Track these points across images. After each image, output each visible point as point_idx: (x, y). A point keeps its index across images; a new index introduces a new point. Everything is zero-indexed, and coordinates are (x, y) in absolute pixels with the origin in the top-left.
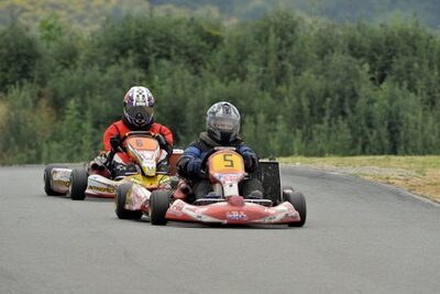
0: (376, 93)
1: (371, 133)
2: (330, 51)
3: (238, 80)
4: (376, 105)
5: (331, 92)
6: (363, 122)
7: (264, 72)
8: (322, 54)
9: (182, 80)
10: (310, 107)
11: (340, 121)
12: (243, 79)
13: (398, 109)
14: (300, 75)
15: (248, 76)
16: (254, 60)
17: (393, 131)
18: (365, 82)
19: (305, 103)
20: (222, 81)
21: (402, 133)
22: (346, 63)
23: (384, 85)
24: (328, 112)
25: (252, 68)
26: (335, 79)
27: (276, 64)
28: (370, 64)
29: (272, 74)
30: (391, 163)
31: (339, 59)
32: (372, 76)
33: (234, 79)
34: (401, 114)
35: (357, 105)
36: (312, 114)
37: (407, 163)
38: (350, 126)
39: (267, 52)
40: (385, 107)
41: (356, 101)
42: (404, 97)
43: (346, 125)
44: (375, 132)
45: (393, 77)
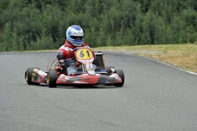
0: (144, 17)
1: (142, 35)
3: (82, 13)
4: (144, 22)
5: (124, 17)
6: (138, 30)
7: (94, 9)
9: (57, 13)
10: (115, 24)
11: (128, 30)
12: (84, 12)
13: (154, 24)
14: (110, 9)
15: (86, 11)
16: (89, 4)
17: (152, 34)
18: (139, 12)
19: (112, 22)
20: (75, 13)
21: (156, 35)
22: (130, 4)
23: (147, 14)
24: (123, 26)
25: (88, 7)
26: (125, 11)
27: (99, 5)
28: (141, 4)
29: (97, 9)
30: (152, 49)
31: (127, 2)
32: (142, 9)
33: (80, 12)
34: (156, 26)
35: (136, 23)
36: (115, 27)
37: (159, 48)
38: (133, 32)
40: (148, 23)
41: (135, 21)
42: (157, 18)
43: (131, 32)
44: (144, 35)
45: (152, 10)
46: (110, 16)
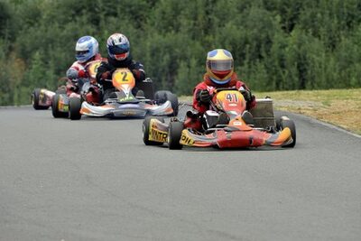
0: (287, 39)
1: (284, 72)
2: (248, 6)
3: (173, 32)
4: (287, 49)
5: (250, 40)
6: (276, 63)
7: (195, 24)
8: (241, 9)
11: (258, 63)
12: (177, 31)
13: (305, 52)
14: (224, 26)
15: (181, 28)
16: (186, 15)
17: (302, 71)
18: (278, 31)
20: (160, 32)
21: (309, 72)
22: (261, 16)
23: (293, 33)
24: (248, 56)
25: (184, 22)
26: (252, 29)
27: (204, 18)
28: (281, 15)
29: (201, 26)
30: (302, 97)
31: (256, 12)
32: (283, 25)
33: (170, 31)
34: (307, 56)
35: (272, 50)
37: (314, 96)
38: (266, 67)
39: (196, 8)
40: (294, 50)
41: (271, 47)
42: (310, 42)
43: (263, 66)
44: (287, 72)
45: (300, 26)
46: (225, 39)
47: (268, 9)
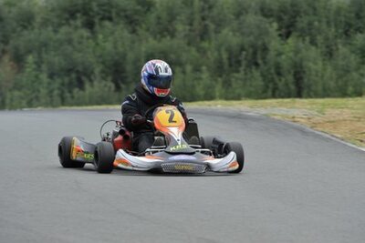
0: (283, 47)
1: (280, 80)
2: (244, 12)
3: (168, 38)
4: (283, 57)
5: (246, 47)
6: (273, 71)
7: (190, 30)
8: (238, 15)
9: (122, 38)
10: (229, 59)
11: (253, 70)
12: (173, 36)
13: (302, 60)
14: (220, 32)
15: (177, 34)
16: (182, 21)
17: (298, 79)
18: (275, 38)
19: (225, 56)
20: (155, 38)
21: (306, 80)
22: (258, 22)
23: (290, 40)
24: (244, 63)
25: (181, 28)
26: (249, 36)
27: (200, 24)
28: (278, 23)
29: (197, 32)
30: (297, 105)
31: (252, 19)
32: (279, 32)
33: (165, 37)
34: (305, 63)
35: (268, 57)
36: (230, 65)
37: (309, 104)
38: (262, 75)
39: (192, 14)
40: (291, 58)
41: (267, 54)
42: (306, 50)
43: (259, 74)
44: (283, 79)
45: (297, 34)
46: (221, 45)
47: (265, 16)
